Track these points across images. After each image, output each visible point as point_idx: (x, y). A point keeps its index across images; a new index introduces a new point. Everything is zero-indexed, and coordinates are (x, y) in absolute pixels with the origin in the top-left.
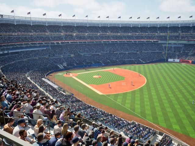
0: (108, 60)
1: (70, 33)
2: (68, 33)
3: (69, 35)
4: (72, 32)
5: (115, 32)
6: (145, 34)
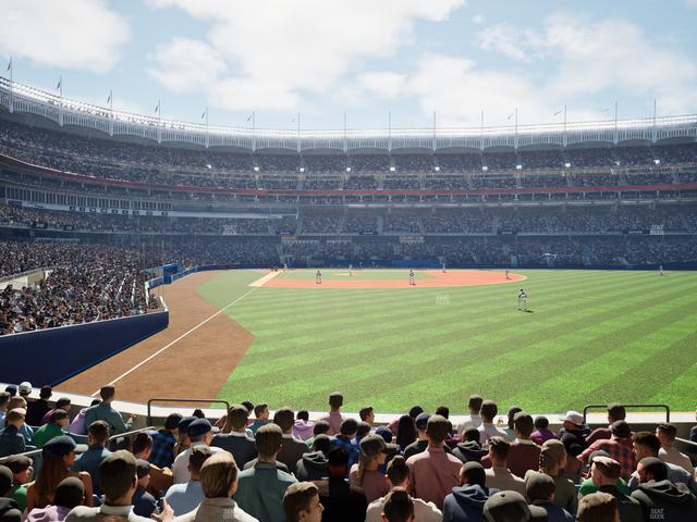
0: (478, 254)
1: (368, 174)
2: (361, 174)
3: (363, 178)
4: (378, 168)
5: (543, 167)
6: (680, 167)
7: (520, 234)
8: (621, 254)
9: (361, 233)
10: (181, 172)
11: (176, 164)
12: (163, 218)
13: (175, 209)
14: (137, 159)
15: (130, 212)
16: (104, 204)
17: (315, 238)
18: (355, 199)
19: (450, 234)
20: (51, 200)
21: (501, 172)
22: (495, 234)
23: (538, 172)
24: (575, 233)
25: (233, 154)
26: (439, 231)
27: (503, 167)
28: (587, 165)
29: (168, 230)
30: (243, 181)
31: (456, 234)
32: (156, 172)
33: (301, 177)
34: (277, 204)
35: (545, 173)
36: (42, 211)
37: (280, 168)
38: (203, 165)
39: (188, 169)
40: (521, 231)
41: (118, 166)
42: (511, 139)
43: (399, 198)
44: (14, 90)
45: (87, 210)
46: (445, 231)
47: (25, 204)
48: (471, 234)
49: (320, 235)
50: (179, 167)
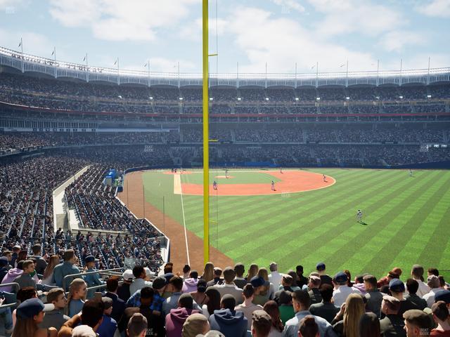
0: (296, 157)
1: (224, 103)
2: (219, 103)
3: (221, 105)
4: (230, 99)
5: (333, 99)
6: (415, 102)
7: (320, 143)
8: (382, 157)
9: (222, 142)
10: (103, 102)
11: (98, 96)
12: (93, 133)
13: (100, 127)
14: (74, 94)
15: (72, 130)
16: (54, 125)
17: (192, 145)
19: (277, 143)
20: (22, 126)
21: (308, 102)
22: (305, 143)
23: (330, 103)
24: (353, 143)
26: (271, 141)
27: (308, 99)
28: (359, 99)
29: (98, 143)
30: (144, 107)
31: (281, 143)
32: (86, 101)
33: (181, 105)
34: (166, 122)
35: (334, 104)
37: (166, 98)
38: (116, 97)
39: (107, 99)
41: (62, 99)
42: (314, 81)
43: (244, 119)
45: (44, 130)
46: (274, 141)
47: (6, 129)
48: (291, 143)
50: (101, 98)
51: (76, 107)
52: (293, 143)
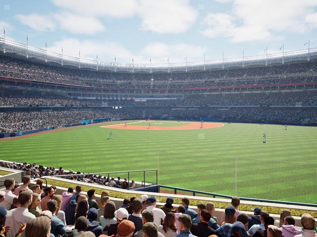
3: (209, 81)
7: (270, 106)
12: (131, 101)
13: (136, 97)
14: (125, 79)
15: (119, 98)
16: (109, 96)
17: (185, 108)
18: (205, 90)
19: (238, 106)
20: (89, 96)
21: (274, 75)
22: (259, 106)
23: (293, 75)
25: (164, 74)
27: (277, 73)
30: (162, 85)
31: (240, 106)
32: (130, 83)
34: (174, 94)
35: (295, 75)
36: (86, 100)
38: (150, 80)
39: (143, 81)
40: (272, 105)
41: (116, 83)
42: (281, 59)
43: (223, 90)
44: (81, 61)
47: (79, 98)
48: (250, 106)
49: (186, 106)
50: (139, 81)
51: (121, 86)
52: (253, 106)
